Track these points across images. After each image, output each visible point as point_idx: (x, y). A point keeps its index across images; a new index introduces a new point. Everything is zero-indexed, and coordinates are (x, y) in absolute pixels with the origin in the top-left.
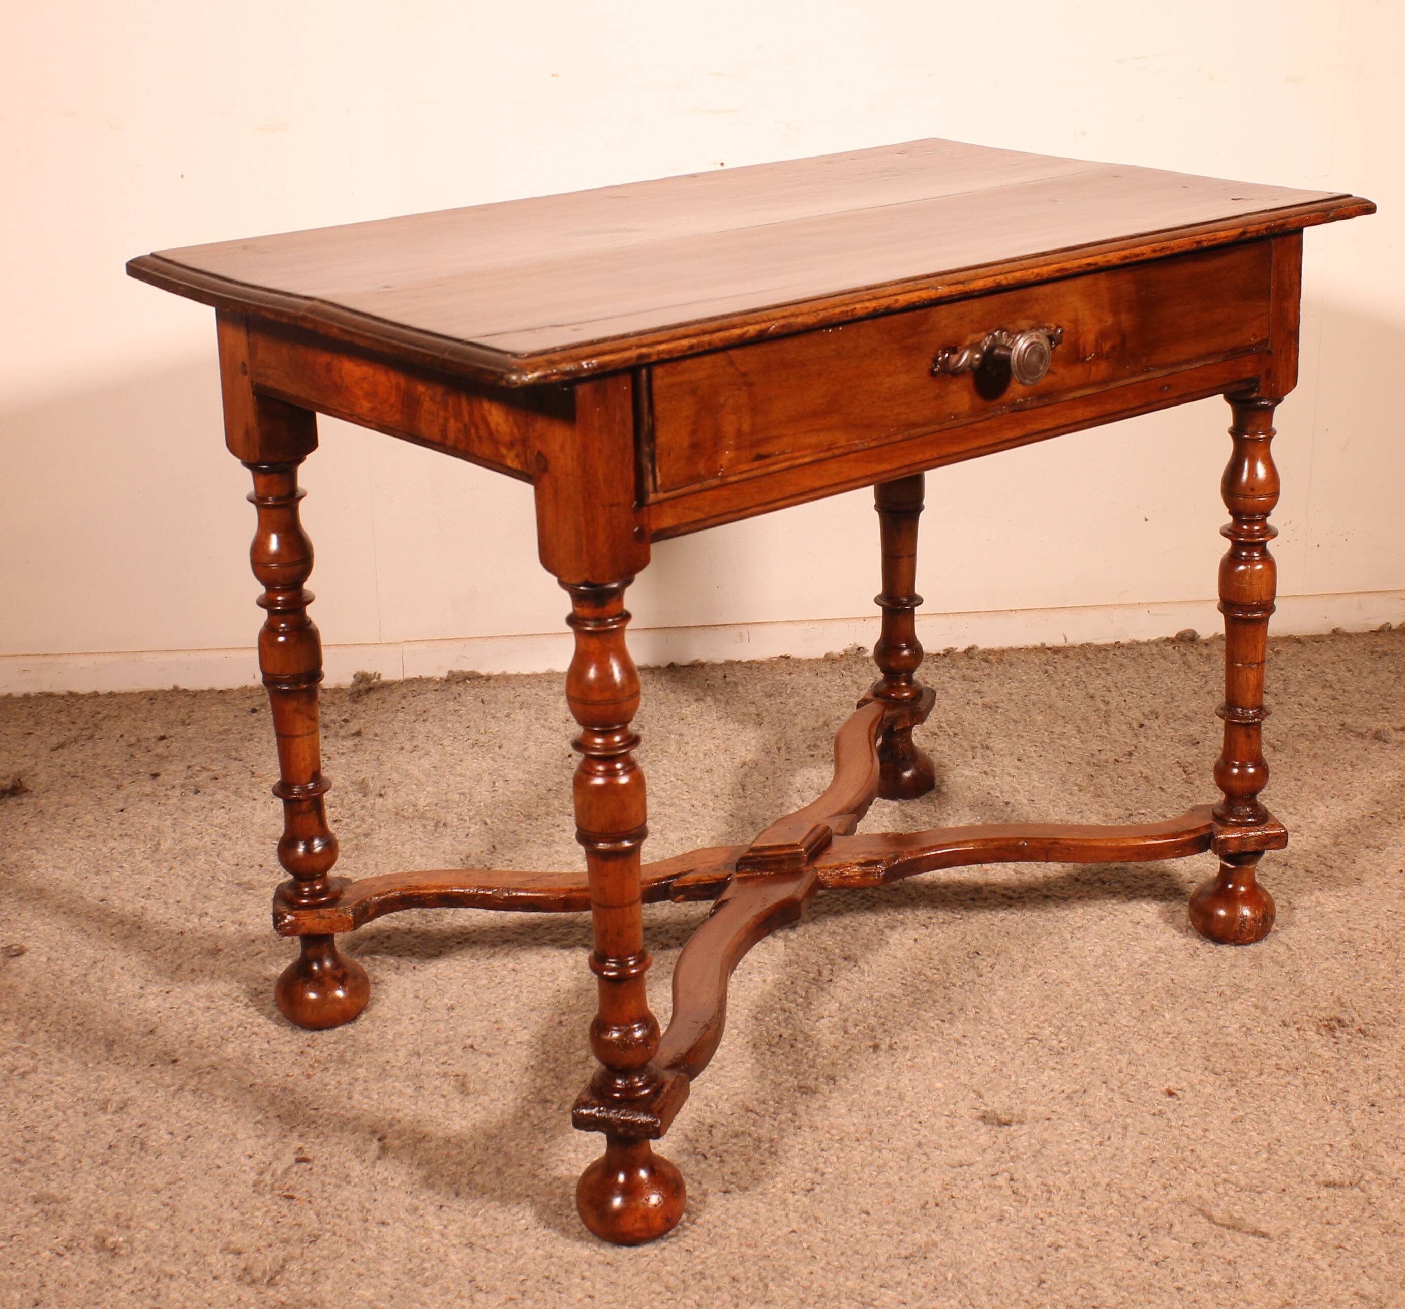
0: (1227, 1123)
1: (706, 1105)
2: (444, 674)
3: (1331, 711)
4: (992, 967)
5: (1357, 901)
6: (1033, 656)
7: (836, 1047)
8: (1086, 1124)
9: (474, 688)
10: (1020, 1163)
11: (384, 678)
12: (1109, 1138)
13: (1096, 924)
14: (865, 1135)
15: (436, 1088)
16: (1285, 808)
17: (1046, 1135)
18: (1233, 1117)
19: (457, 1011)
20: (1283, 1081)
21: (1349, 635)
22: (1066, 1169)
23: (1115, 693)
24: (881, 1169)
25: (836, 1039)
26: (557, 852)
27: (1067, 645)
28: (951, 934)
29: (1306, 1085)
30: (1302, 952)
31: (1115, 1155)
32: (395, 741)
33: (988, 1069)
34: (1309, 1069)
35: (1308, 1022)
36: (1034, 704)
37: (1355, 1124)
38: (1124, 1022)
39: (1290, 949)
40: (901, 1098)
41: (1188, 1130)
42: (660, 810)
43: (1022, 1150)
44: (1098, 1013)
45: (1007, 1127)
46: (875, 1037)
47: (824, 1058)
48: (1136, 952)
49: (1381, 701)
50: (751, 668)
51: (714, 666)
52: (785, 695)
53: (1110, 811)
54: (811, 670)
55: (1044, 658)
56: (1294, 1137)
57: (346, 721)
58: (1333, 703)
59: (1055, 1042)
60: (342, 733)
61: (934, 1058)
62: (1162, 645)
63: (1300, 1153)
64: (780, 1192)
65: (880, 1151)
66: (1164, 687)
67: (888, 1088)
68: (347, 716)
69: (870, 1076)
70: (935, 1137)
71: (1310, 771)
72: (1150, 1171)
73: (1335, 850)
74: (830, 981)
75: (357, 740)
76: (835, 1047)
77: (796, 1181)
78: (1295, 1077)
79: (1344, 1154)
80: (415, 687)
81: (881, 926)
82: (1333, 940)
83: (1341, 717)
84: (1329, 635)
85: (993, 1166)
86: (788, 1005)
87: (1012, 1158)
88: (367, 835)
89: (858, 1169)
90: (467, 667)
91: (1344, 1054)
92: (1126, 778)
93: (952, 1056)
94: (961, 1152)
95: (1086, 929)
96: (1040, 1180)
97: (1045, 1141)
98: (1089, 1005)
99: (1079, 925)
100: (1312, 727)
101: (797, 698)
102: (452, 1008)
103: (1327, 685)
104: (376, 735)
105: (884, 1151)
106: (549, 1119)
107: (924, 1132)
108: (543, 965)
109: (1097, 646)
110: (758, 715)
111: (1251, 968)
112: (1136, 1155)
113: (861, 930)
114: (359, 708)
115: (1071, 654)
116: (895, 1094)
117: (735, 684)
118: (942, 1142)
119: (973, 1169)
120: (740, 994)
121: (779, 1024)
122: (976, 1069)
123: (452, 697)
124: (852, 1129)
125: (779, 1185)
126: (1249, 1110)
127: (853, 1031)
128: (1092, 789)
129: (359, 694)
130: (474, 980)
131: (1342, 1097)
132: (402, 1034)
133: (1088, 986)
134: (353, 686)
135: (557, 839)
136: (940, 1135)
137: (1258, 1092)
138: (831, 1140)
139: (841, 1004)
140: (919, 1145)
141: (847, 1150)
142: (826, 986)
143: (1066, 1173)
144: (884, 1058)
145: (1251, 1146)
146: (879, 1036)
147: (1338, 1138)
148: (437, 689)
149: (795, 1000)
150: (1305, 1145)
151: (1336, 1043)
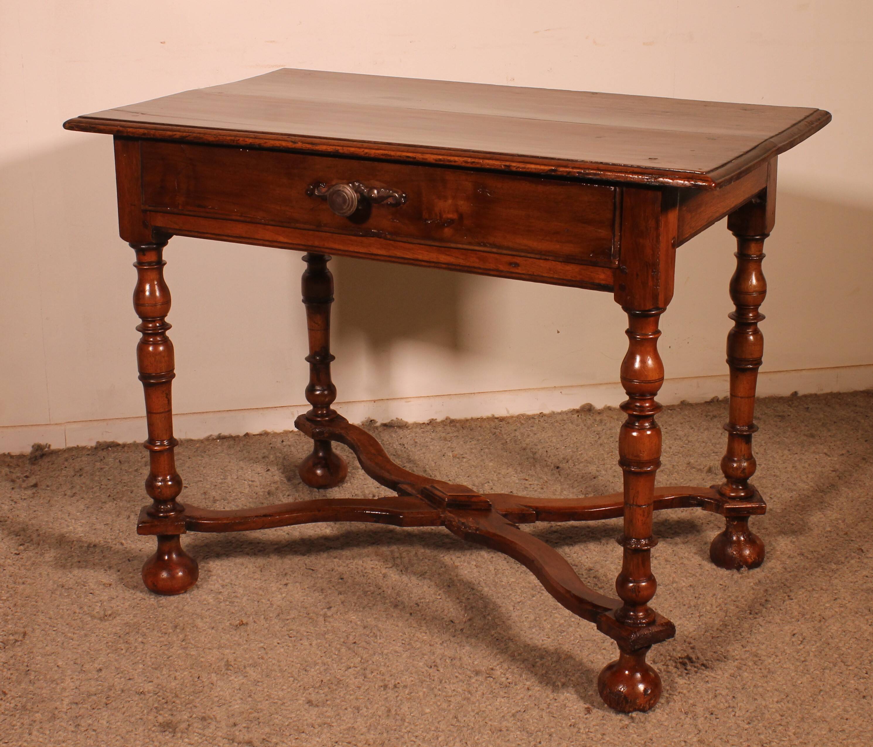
0: (617, 730)
2: (93, 444)
3: (680, 455)
4: (462, 630)
6: (486, 424)
8: (524, 734)
9: (114, 452)
11: (53, 447)
12: (540, 743)
13: (529, 599)
15: (89, 725)
18: (621, 725)
19: (103, 672)
21: (691, 405)
23: (540, 447)
25: (359, 682)
27: (508, 415)
28: (434, 609)
29: (668, 702)
32: (60, 490)
34: (670, 692)
35: (669, 660)
37: (701, 727)
40: (403, 720)
41: (592, 735)
44: (531, 659)
46: (385, 680)
47: (351, 695)
48: (557, 618)
49: (712, 447)
51: (275, 435)
55: (493, 424)
56: (661, 737)
57: (27, 477)
58: (682, 450)
59: (504, 679)
60: (24, 485)
61: (424, 692)
62: (570, 414)
66: (572, 442)
68: (27, 474)
69: (382, 706)
74: (355, 643)
75: (34, 490)
76: (358, 687)
80: (74, 453)
81: (388, 605)
83: (687, 459)
84: (678, 405)
86: (326, 661)
90: (109, 439)
91: (692, 681)
93: (436, 691)
95: (523, 603)
98: (526, 654)
99: (518, 600)
102: (100, 670)
104: (48, 486)
108: (162, 639)
109: (528, 416)
114: (36, 468)
115: (511, 422)
117: (289, 446)
120: (295, 653)
121: (321, 674)
123: (99, 459)
127: (370, 676)
129: (36, 458)
131: (692, 709)
132: (66, 689)
134: (31, 453)
139: (362, 658)
144: (391, 694)
145: (633, 744)
146: (387, 679)
147: (689, 737)
148: (89, 455)
149: (331, 657)
150: (668, 742)
151: (687, 674)
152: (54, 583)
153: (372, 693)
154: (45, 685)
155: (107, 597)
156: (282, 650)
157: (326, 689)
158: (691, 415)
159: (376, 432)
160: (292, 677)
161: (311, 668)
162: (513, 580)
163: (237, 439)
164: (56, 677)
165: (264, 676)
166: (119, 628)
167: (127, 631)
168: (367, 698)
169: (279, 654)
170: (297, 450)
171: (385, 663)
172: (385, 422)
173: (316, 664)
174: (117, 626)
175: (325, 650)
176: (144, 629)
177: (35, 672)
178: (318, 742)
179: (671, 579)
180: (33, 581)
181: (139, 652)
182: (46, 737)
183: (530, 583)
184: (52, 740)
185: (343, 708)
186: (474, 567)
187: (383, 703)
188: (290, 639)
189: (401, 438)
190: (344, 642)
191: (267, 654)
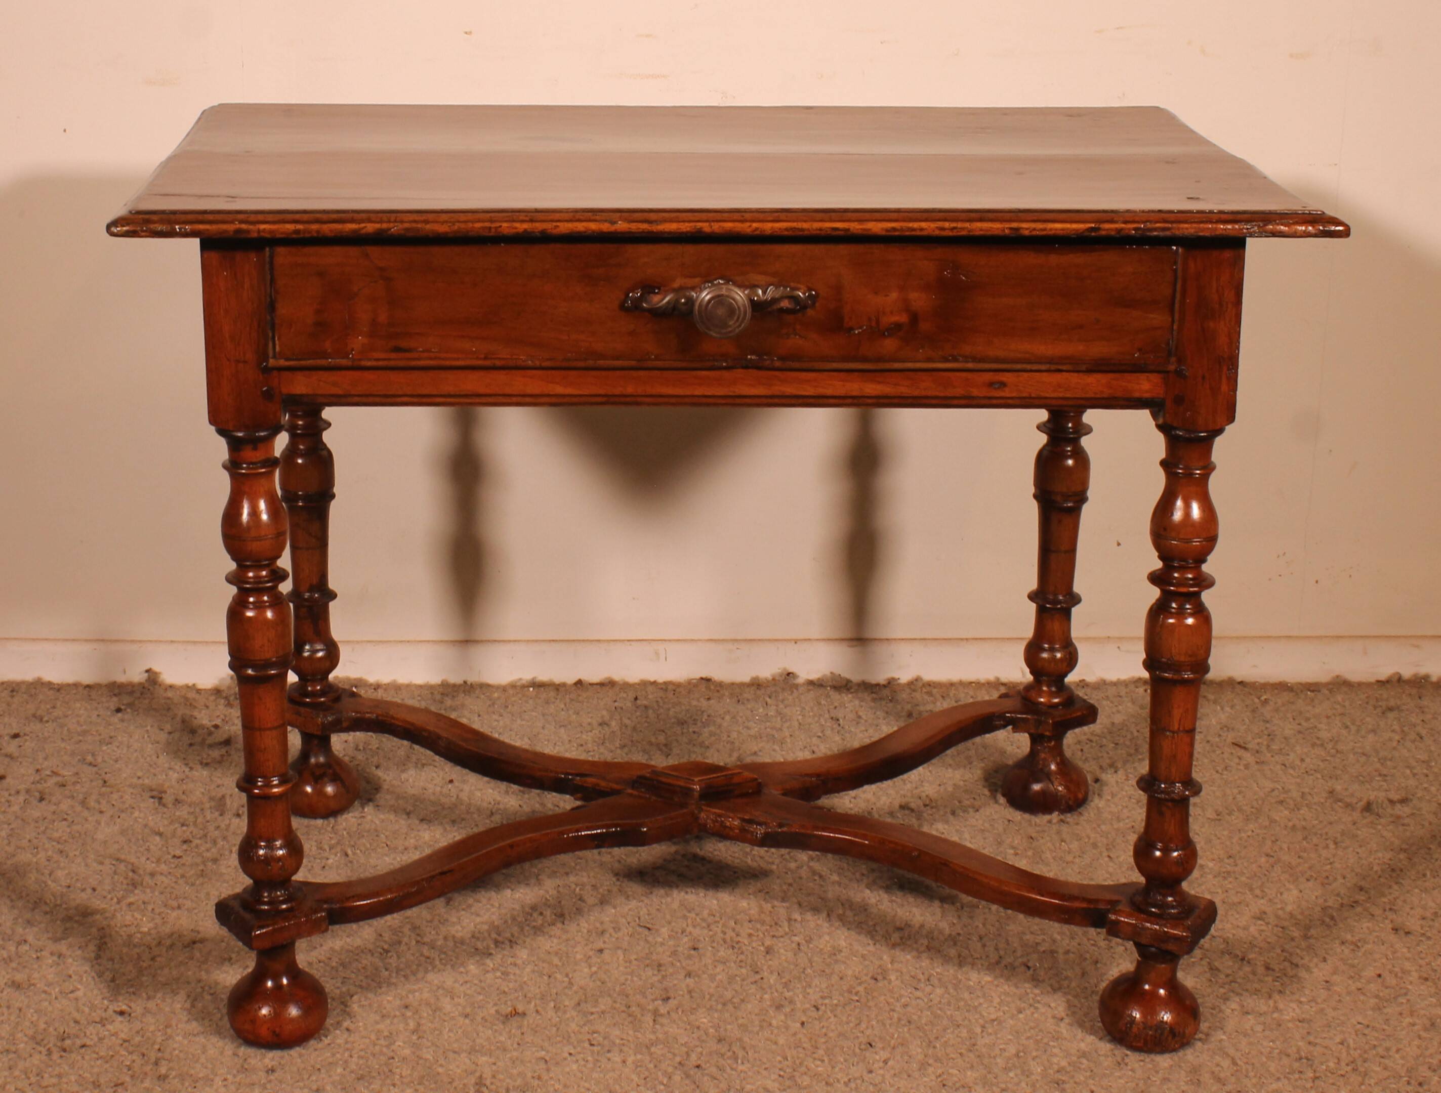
3: (1319, 776)
4: (885, 1062)
5: (1322, 1010)
13: (1012, 1017)
16: (1251, 890)
19: (276, 1074)
21: (1350, 685)
28: (844, 1019)
30: (1250, 1068)
48: (1056, 1055)
49: (1378, 766)
50: (666, 691)
51: (626, 687)
52: (699, 724)
54: (732, 695)
57: (214, 726)
58: (1322, 765)
60: (209, 740)
62: (1132, 687)
66: (1129, 736)
71: (1285, 846)
73: (1304, 944)
75: (223, 751)
82: (1288, 1056)
83: (1330, 783)
84: (1326, 685)
88: (215, 861)
95: (1000, 1023)
99: (993, 1017)
100: (1295, 794)
101: (712, 728)
102: (273, 1070)
103: (1318, 743)
108: (381, 1026)
110: (666, 745)
111: (1186, 1083)
117: (646, 707)
120: (595, 1075)
156: (575, 1067)
159: (796, 693)
163: (562, 689)
169: (568, 1073)
172: (814, 676)
175: (647, 1073)
180: (194, 905)
181: (339, 1045)
188: (592, 1048)
189: (835, 707)
190: (680, 1063)
191: (548, 1070)
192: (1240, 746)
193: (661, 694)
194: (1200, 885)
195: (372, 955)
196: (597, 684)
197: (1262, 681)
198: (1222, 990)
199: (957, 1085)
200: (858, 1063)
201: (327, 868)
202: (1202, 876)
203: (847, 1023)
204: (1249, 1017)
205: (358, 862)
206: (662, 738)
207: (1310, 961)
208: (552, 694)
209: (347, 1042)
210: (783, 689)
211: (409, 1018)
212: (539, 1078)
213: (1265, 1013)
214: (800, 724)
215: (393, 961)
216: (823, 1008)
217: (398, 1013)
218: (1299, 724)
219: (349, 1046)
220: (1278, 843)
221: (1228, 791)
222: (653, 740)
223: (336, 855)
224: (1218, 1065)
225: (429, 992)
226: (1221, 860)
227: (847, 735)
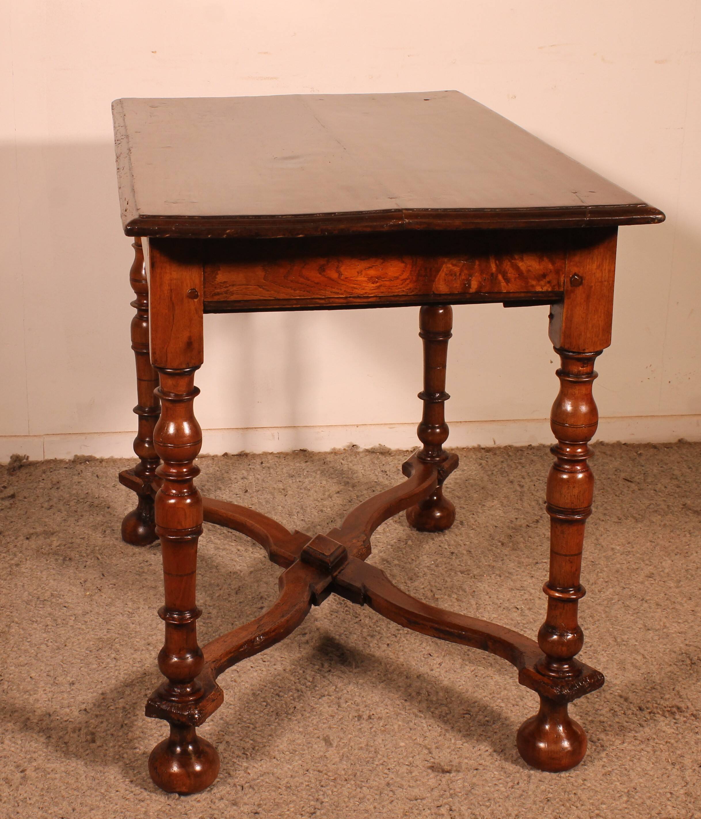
0: (600, 776)
1: (244, 754)
2: (71, 458)
3: (676, 495)
4: (440, 664)
5: (692, 626)
6: (471, 453)
7: (333, 716)
8: (502, 773)
9: (91, 466)
10: (456, 799)
11: (31, 459)
12: (518, 783)
14: (351, 777)
16: (643, 561)
17: (475, 780)
18: (604, 771)
19: (76, 686)
20: (638, 748)
21: (690, 444)
22: (488, 804)
23: (527, 480)
24: (361, 800)
25: (332, 711)
26: (146, 579)
27: (495, 446)
28: (413, 641)
29: (654, 751)
30: (653, 660)
31: (522, 795)
32: (37, 502)
33: (436, 734)
34: (656, 740)
35: (657, 708)
36: (472, 486)
37: (688, 779)
38: (530, 704)
39: (644, 657)
40: (376, 752)
41: (572, 780)
42: (216, 552)
43: (459, 790)
44: (512, 698)
45: (448, 774)
46: (359, 710)
47: (324, 723)
50: (280, 457)
51: (255, 456)
53: (523, 560)
54: (320, 459)
55: (479, 455)
56: (646, 787)
57: (5, 487)
58: (678, 490)
59: (482, 717)
60: (2, 496)
61: (399, 726)
63: (650, 797)
64: (293, 814)
65: (361, 788)
67: (367, 745)
68: (5, 484)
69: (356, 736)
70: (398, 779)
71: (660, 536)
72: (546, 807)
73: (677, 590)
74: (330, 671)
75: (11, 501)
76: (331, 716)
77: (303, 807)
78: (647, 745)
79: (680, 799)
80: (52, 465)
81: (365, 634)
82: (675, 652)
83: (684, 499)
85: (438, 800)
86: (300, 687)
87: (451, 795)
88: (17, 565)
89: (346, 800)
90: (86, 453)
91: (681, 731)
92: (534, 538)
93: (411, 724)
94: (416, 790)
96: (470, 811)
97: (474, 784)
98: (506, 692)
100: (663, 506)
101: (310, 479)
102: (73, 684)
103: (674, 477)
104: (25, 498)
105: (364, 788)
106: (137, 760)
107: (391, 776)
108: (134, 656)
110: (284, 489)
111: (618, 669)
112: (536, 796)
113: (351, 637)
114: (14, 478)
115: (498, 452)
116: (372, 749)
117: (269, 468)
118: (404, 783)
119: (424, 802)
121: (294, 699)
122: (428, 734)
123: (76, 473)
124: (343, 772)
125: (292, 810)
126: (615, 767)
127: (344, 705)
128: (511, 544)
129: (14, 469)
130: (88, 664)
131: (679, 760)
132: (38, 700)
133: (505, 680)
134: (10, 464)
135: (146, 570)
136: (402, 778)
137: (621, 755)
138: (328, 779)
139: (336, 687)
140: (388, 784)
141: (339, 786)
142: (326, 674)
143: (488, 807)
144: (365, 725)
145: (616, 792)
146: (362, 710)
147: (676, 789)
148: (66, 468)
149: (305, 684)
150: (653, 792)
151: (675, 723)
152: (29, 594)
153: (346, 723)
154: (18, 695)
155: (81, 612)
156: (255, 674)
157: (299, 716)
158: (689, 455)
159: (358, 457)
160: (264, 701)
161: (285, 694)
162: (495, 616)
163: (215, 459)
164: (29, 689)
165: (236, 700)
166: (92, 643)
167: (100, 646)
168: (340, 728)
169: (252, 678)
170: (277, 472)
171: (360, 693)
172: (369, 447)
173: (290, 690)
174: (90, 641)
175: (299, 676)
176: (118, 646)
177: (8, 682)
178: (289, 768)
179: (662, 623)
180: (9, 592)
181: (111, 667)
182: (17, 746)
183: (512, 620)
184: (23, 750)
185: (316, 736)
186: (454, 600)
187: (357, 733)
188: (264, 663)
189: (383, 465)
190: (318, 669)
191: (240, 676)
192: (628, 481)
193: (276, 459)
194: (613, 559)
195: (123, 615)
196: (237, 455)
197: (637, 443)
198: (632, 618)
199: (484, 676)
200: (424, 665)
201: (87, 567)
202: (613, 554)
203: (415, 643)
204: (650, 632)
205: (105, 562)
206: (281, 486)
207: (682, 600)
208: (210, 462)
209: (115, 666)
210: (351, 455)
211: (152, 650)
212: (235, 681)
213: (658, 629)
214: (363, 475)
215: (136, 618)
216: (399, 635)
217: (144, 648)
218: (662, 467)
219: (117, 668)
220: (657, 534)
221: (624, 505)
222: (275, 486)
223: (91, 559)
224: (634, 659)
225: (161, 635)
226: (624, 545)
227: (393, 480)
